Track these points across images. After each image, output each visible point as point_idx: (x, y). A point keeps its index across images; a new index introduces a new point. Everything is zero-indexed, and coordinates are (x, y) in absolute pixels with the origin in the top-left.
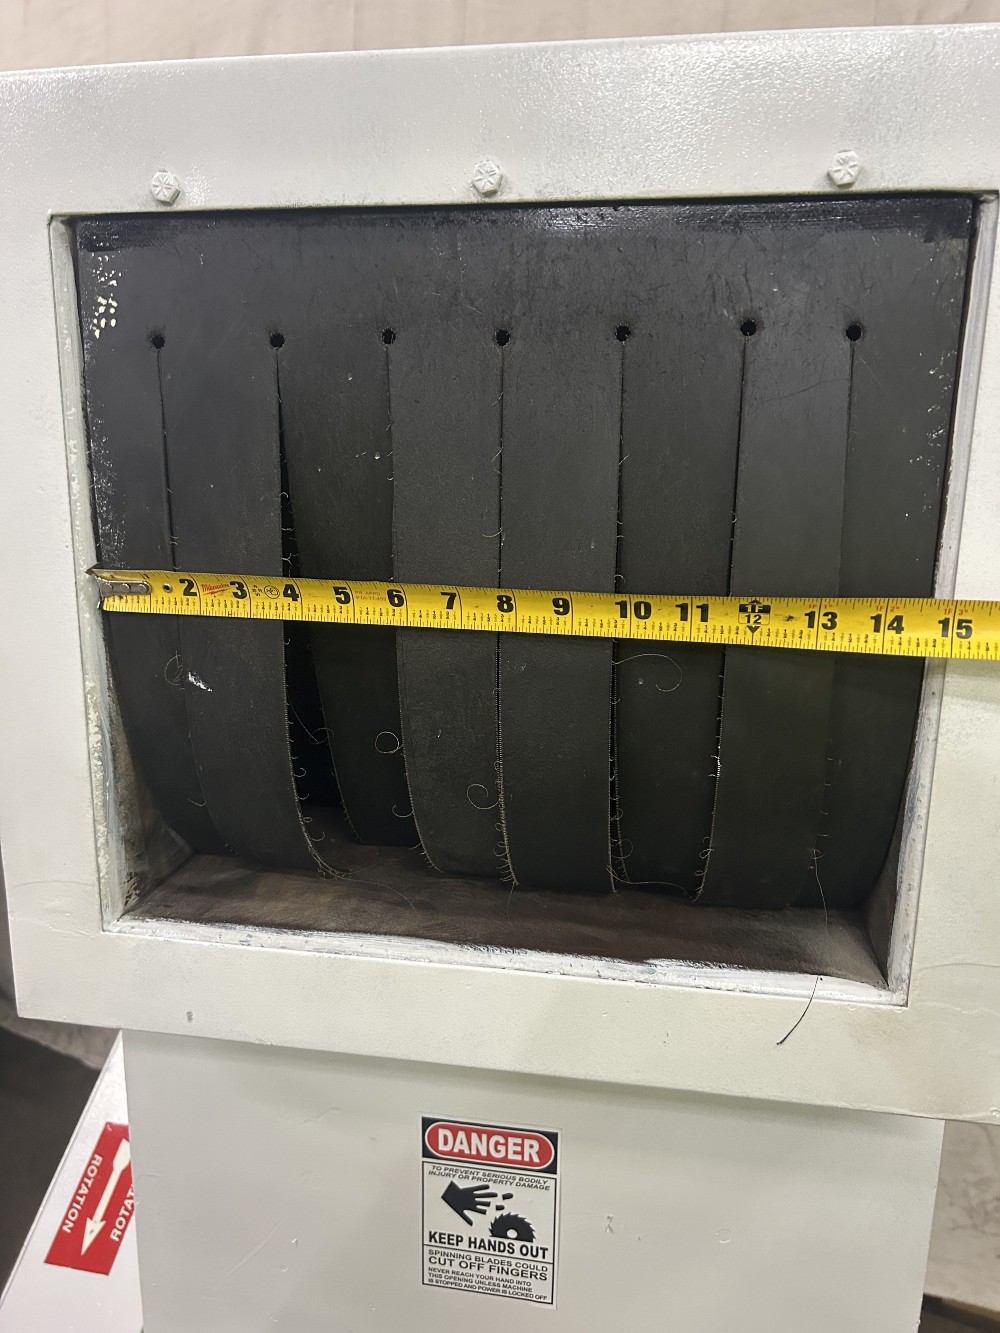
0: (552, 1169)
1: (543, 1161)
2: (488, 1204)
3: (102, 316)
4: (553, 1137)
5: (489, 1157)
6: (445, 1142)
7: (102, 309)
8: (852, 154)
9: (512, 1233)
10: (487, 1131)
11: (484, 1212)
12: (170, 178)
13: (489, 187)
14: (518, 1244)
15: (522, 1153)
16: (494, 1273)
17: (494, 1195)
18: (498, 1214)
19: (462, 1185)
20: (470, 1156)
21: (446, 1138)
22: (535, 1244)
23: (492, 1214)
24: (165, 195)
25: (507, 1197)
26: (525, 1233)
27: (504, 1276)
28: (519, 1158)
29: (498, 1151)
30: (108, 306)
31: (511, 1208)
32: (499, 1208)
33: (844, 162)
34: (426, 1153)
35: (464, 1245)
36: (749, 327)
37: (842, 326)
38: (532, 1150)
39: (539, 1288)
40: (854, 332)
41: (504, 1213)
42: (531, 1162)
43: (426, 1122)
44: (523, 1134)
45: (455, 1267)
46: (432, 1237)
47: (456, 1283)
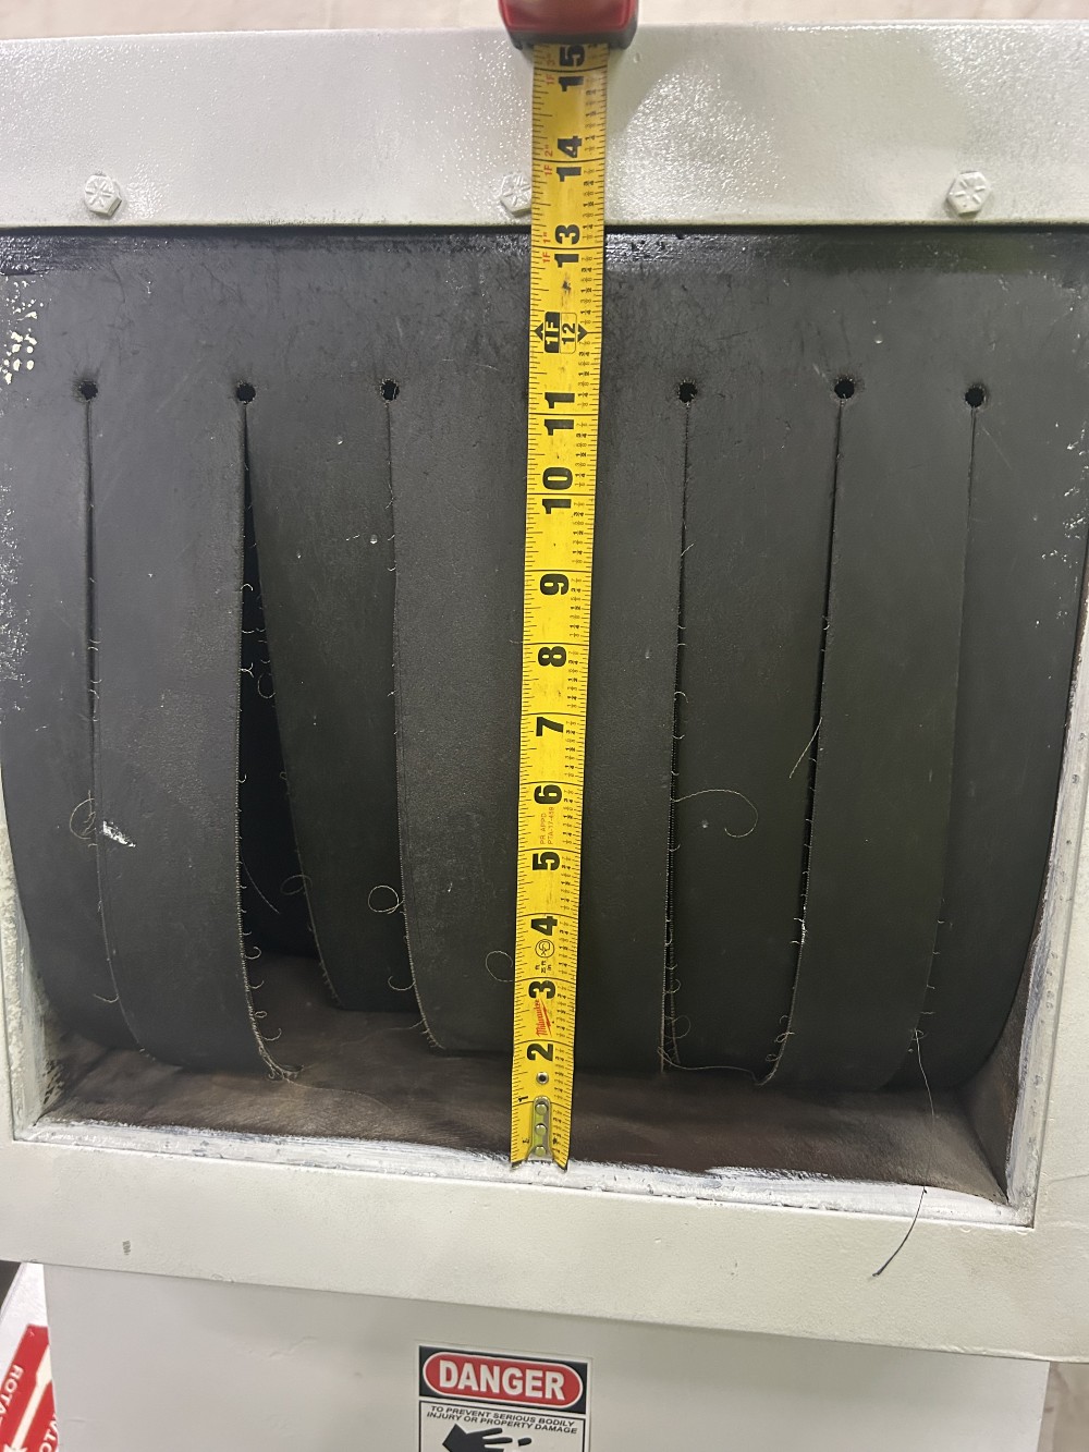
0: (580, 1408)
1: (568, 1398)
2: (500, 1451)
3: (15, 356)
4: (581, 1369)
5: (503, 1395)
6: (449, 1377)
7: (16, 348)
8: (978, 175)
10: (500, 1363)
12: (108, 183)
13: (522, 205)
15: (543, 1389)
17: (509, 1441)
20: (479, 1393)
21: (449, 1372)
24: (103, 205)
25: (524, 1443)
28: (539, 1394)
29: (513, 1387)
30: (25, 344)
33: (968, 185)
36: (845, 388)
37: (963, 388)
38: (555, 1385)
40: (975, 396)
42: (554, 1400)
43: (425, 1353)
44: (545, 1366)
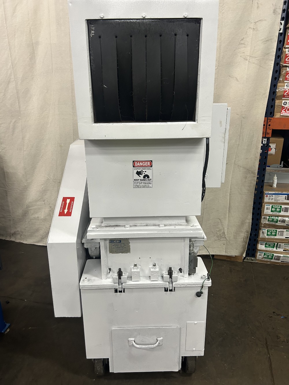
0: (152, 166)
1: (150, 165)
2: (143, 173)
3: (92, 34)
4: (152, 161)
5: (143, 166)
6: (137, 164)
7: (92, 33)
8: (186, 13)
9: (146, 177)
10: (142, 162)
11: (142, 175)
12: (103, 14)
13: (144, 17)
14: (147, 179)
15: (147, 164)
16: (144, 184)
17: (143, 172)
18: (144, 175)
19: (139, 171)
20: (140, 166)
21: (136, 163)
22: (150, 178)
23: (143, 175)
24: (102, 17)
25: (145, 172)
26: (148, 177)
27: (145, 184)
28: (147, 165)
29: (144, 165)
30: (93, 32)
31: (146, 173)
32: (144, 174)
33: (185, 14)
34: (134, 167)
35: (139, 180)
36: (176, 35)
37: (186, 35)
38: (149, 164)
39: (150, 185)
40: (188, 35)
41: (145, 174)
42: (149, 166)
43: (133, 161)
44: (147, 161)
45: (138, 184)
46: (135, 180)
47: (138, 187)
